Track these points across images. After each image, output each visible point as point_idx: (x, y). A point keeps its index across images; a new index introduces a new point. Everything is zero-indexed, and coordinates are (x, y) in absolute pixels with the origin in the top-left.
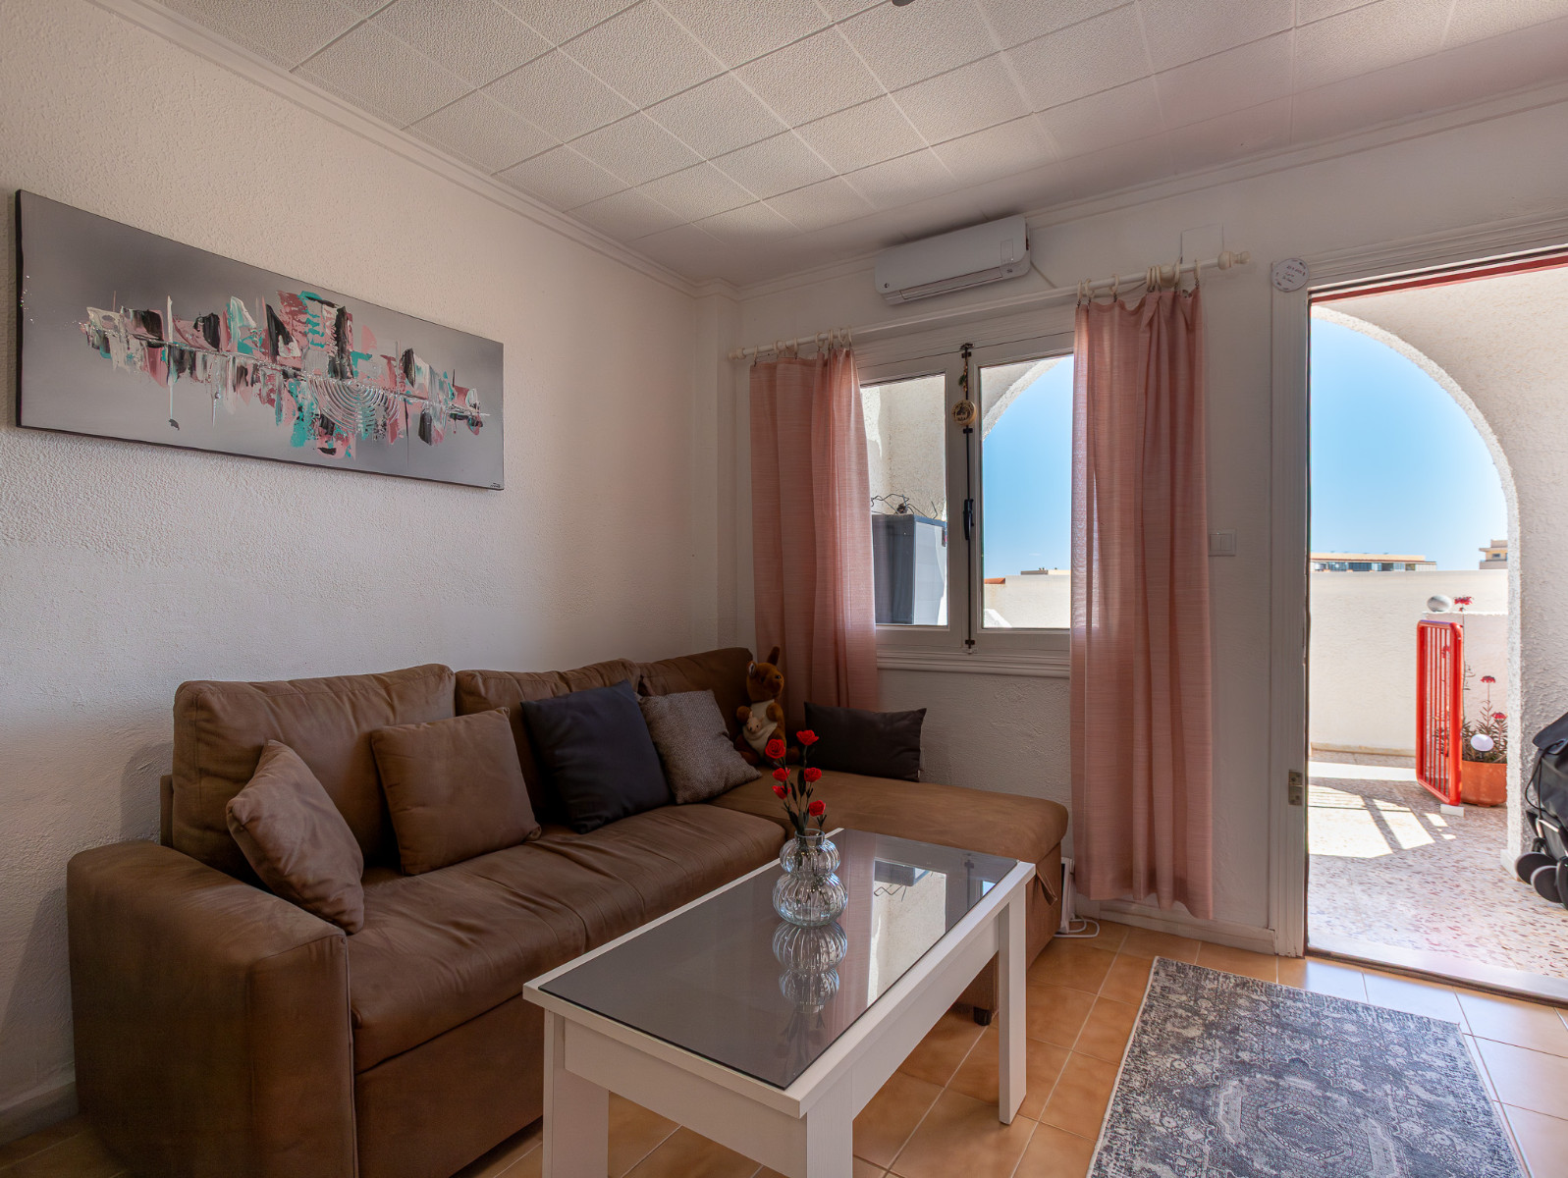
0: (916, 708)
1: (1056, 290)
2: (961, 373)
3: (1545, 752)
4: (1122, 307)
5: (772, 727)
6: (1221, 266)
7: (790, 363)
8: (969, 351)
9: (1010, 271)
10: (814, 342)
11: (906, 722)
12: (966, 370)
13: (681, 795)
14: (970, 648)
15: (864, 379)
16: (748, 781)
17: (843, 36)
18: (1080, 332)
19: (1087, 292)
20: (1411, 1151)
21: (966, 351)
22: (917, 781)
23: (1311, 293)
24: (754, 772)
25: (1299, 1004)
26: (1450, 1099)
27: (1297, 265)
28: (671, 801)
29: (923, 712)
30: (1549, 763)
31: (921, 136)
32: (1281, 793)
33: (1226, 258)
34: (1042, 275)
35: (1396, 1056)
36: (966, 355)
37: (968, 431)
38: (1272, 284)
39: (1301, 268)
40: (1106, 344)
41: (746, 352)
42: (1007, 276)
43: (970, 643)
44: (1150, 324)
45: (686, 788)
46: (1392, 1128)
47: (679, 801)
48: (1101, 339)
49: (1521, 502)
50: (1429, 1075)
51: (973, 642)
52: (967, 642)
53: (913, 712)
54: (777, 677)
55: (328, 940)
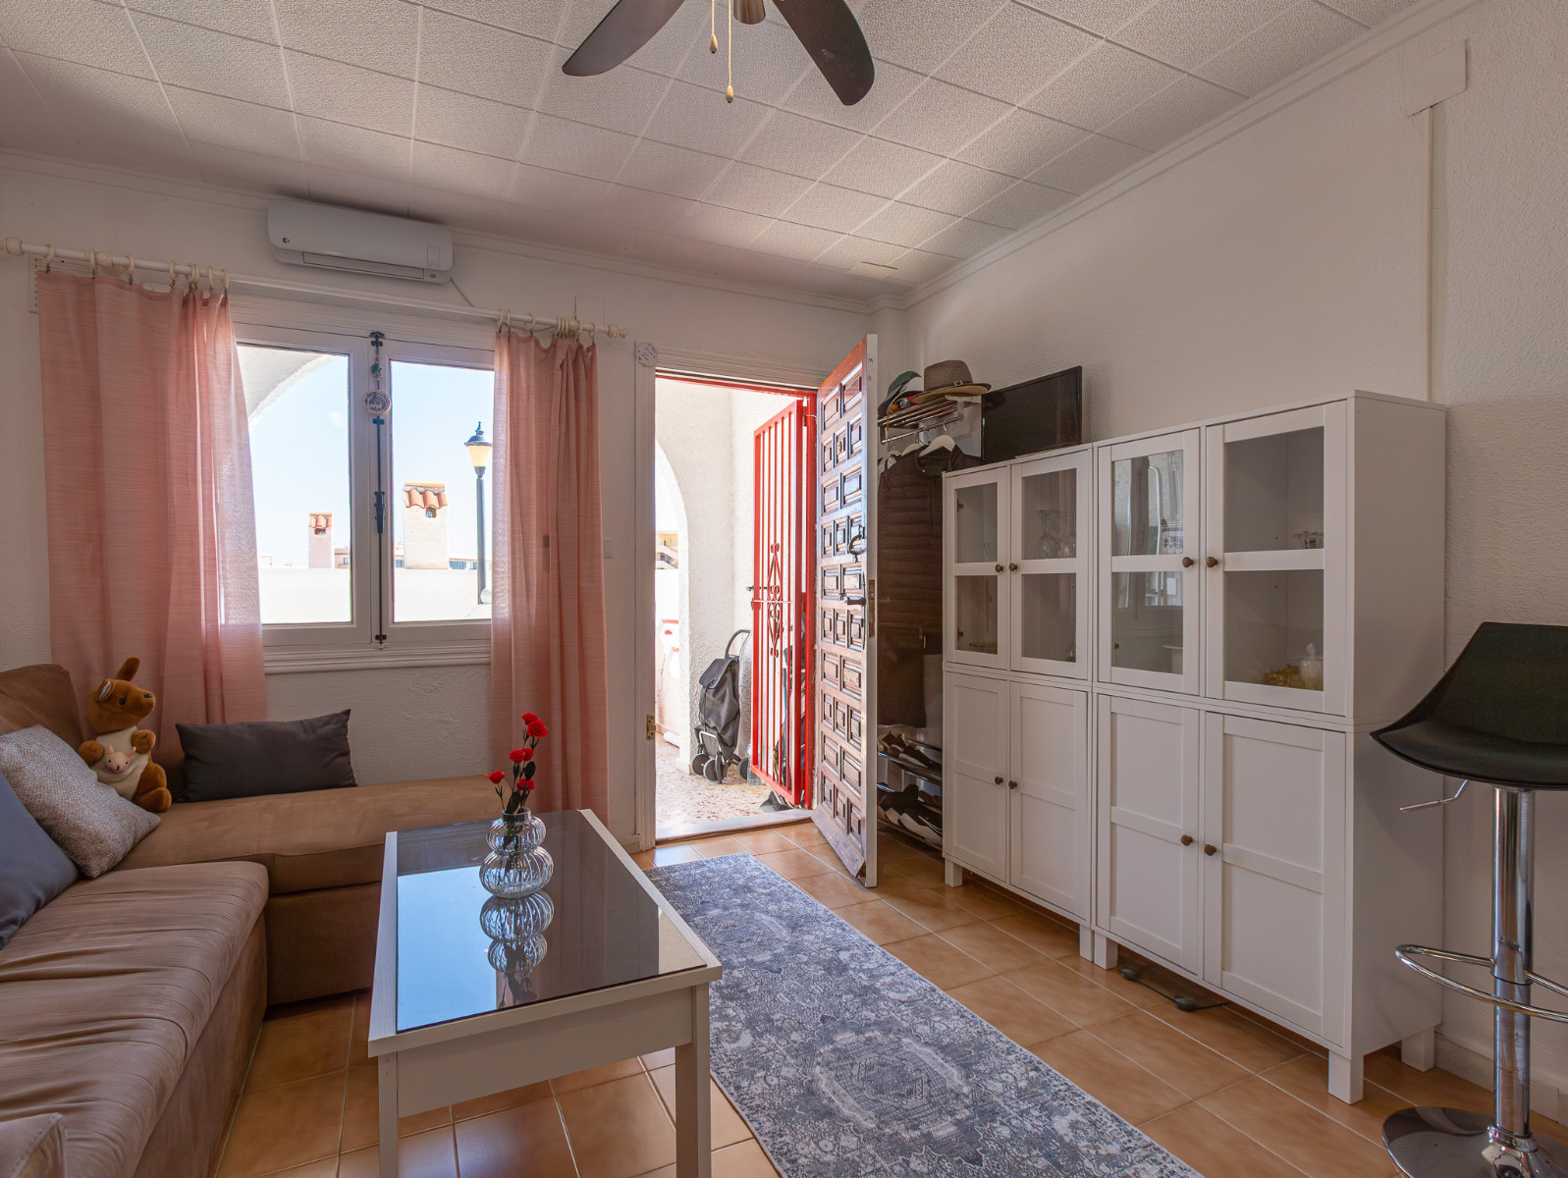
0: (339, 710)
1: (471, 308)
2: (372, 363)
3: (708, 688)
4: (537, 343)
5: (144, 761)
6: (609, 334)
7: (121, 287)
8: (380, 340)
9: (433, 276)
10: (167, 271)
11: (331, 727)
12: (377, 359)
13: (96, 866)
14: (381, 643)
15: (241, 337)
16: (153, 830)
17: (420, 18)
18: (501, 356)
19: (508, 322)
20: (780, 917)
21: (377, 339)
22: (356, 785)
23: (657, 371)
24: (156, 818)
25: (677, 873)
26: (773, 888)
27: (650, 348)
28: (82, 876)
29: (348, 713)
30: (710, 696)
31: (413, 127)
32: (643, 733)
33: (614, 329)
34: (460, 291)
35: (739, 879)
36: (377, 344)
37: (378, 422)
38: (635, 357)
39: (652, 352)
40: (522, 370)
41: (25, 247)
42: (427, 278)
43: (381, 638)
44: (561, 366)
45: (100, 854)
46: (767, 912)
47: (95, 873)
48: (519, 366)
49: (689, 527)
50: (758, 881)
51: (384, 637)
52: (377, 637)
53: (336, 715)
54: (147, 696)
55: (56, 1129)
